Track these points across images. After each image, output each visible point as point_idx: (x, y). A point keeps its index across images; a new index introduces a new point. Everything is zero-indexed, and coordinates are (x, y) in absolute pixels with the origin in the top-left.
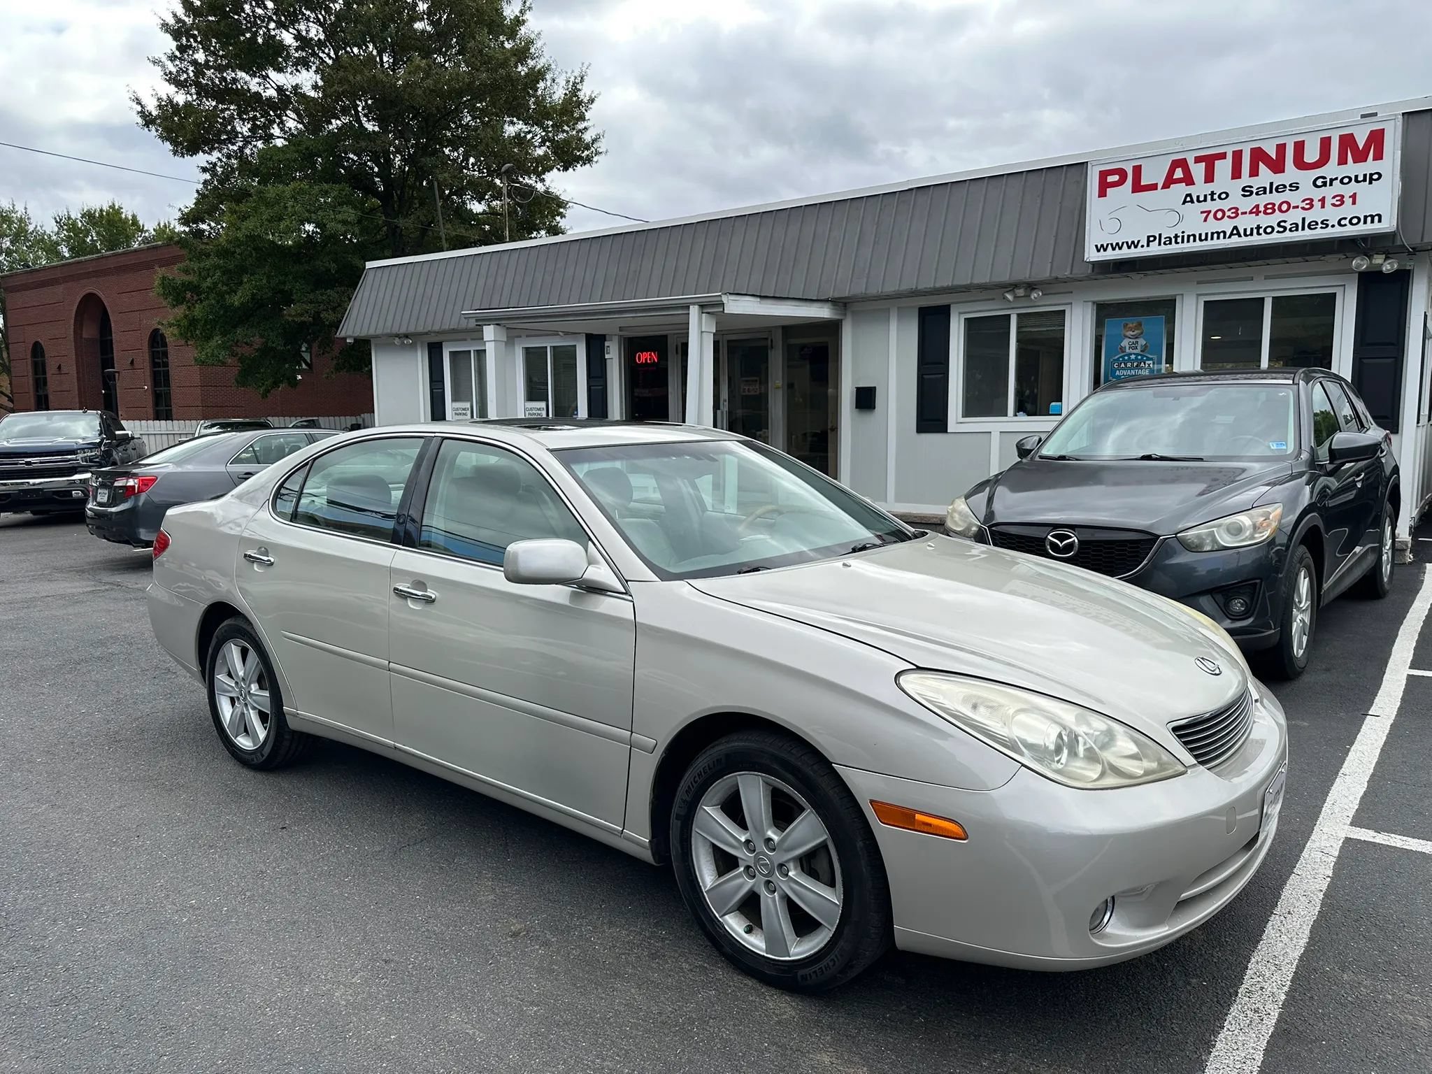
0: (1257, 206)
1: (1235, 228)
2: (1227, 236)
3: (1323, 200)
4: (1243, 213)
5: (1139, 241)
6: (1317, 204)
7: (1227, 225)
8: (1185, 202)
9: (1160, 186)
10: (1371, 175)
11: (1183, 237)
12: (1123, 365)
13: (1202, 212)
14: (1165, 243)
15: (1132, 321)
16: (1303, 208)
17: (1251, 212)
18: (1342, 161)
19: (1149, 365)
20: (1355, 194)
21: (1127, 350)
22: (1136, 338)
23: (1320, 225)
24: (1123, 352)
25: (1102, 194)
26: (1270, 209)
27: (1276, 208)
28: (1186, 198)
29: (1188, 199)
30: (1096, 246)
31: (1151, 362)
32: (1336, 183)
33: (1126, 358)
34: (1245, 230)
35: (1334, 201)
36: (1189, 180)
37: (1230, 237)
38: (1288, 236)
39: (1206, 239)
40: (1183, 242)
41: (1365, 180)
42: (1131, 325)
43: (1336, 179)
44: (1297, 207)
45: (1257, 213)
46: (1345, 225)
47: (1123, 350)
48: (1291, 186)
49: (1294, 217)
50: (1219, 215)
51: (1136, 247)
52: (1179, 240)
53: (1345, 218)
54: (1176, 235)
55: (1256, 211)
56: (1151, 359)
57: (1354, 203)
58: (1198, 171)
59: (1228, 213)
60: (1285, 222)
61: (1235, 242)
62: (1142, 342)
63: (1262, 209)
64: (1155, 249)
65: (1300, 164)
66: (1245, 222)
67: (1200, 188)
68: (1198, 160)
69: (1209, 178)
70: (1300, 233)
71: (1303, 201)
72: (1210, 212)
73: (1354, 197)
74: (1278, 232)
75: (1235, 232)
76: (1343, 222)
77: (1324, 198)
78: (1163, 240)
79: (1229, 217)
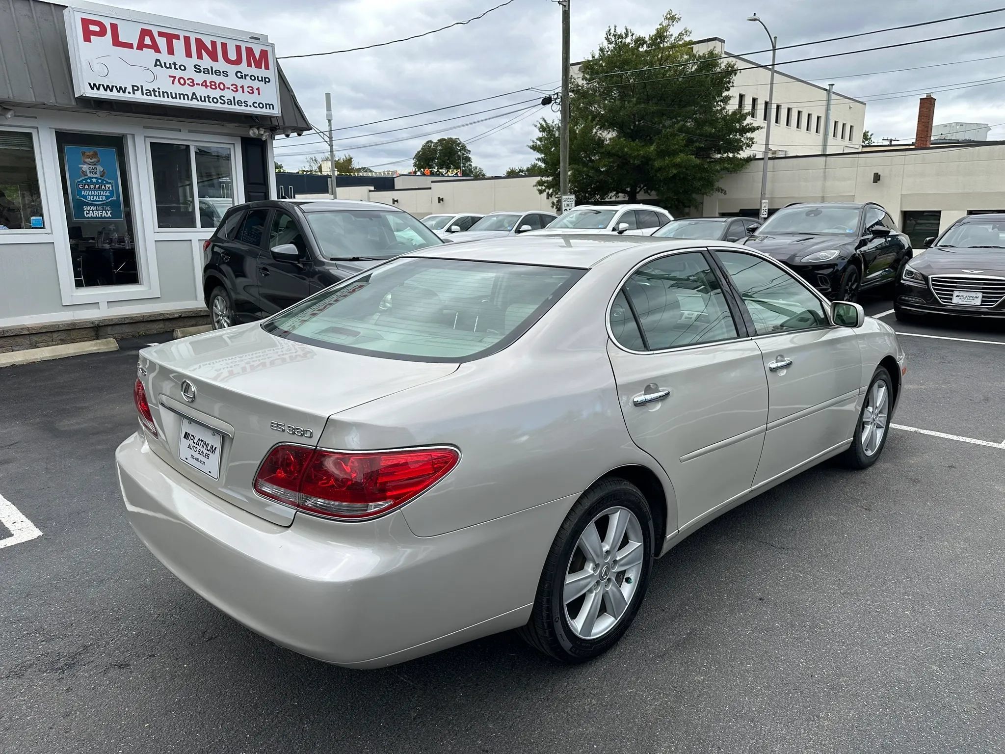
0: (205, 81)
1: (194, 94)
2: (190, 99)
3: (242, 87)
4: (198, 84)
5: (125, 88)
6: (240, 90)
7: (188, 90)
8: (156, 65)
9: (135, 46)
10: (265, 78)
11: (159, 92)
12: (87, 187)
13: (170, 76)
14: (146, 94)
15: (89, 150)
16: (232, 90)
17: (202, 85)
18: (249, 65)
19: (109, 188)
20: (258, 88)
21: (89, 175)
22: (95, 165)
23: (243, 104)
24: (85, 176)
25: (87, 39)
26: (214, 86)
27: (217, 85)
28: (156, 63)
29: (158, 63)
30: (90, 84)
31: (110, 185)
32: (248, 78)
33: (89, 181)
34: (201, 97)
35: (248, 90)
36: (155, 47)
37: (191, 100)
38: (226, 107)
39: (176, 98)
40: (160, 96)
41: (262, 81)
42: (88, 154)
43: (248, 75)
44: (228, 88)
45: (206, 86)
46: (256, 107)
47: (84, 173)
48: (223, 72)
49: (228, 95)
50: (182, 81)
51: (124, 92)
52: (157, 94)
53: (256, 103)
54: (154, 89)
55: (204, 85)
56: (110, 183)
57: (259, 94)
58: (162, 42)
59: (188, 82)
60: (224, 97)
61: (195, 104)
62: (100, 168)
63: (208, 84)
64: (138, 97)
65: (227, 60)
66: (201, 91)
67: (165, 57)
68: (161, 34)
69: (171, 51)
70: (233, 107)
71: (232, 85)
72: (175, 77)
73: (258, 89)
74: (221, 103)
75: (194, 97)
76: (255, 105)
77: (243, 86)
78: (145, 92)
79: (188, 84)
